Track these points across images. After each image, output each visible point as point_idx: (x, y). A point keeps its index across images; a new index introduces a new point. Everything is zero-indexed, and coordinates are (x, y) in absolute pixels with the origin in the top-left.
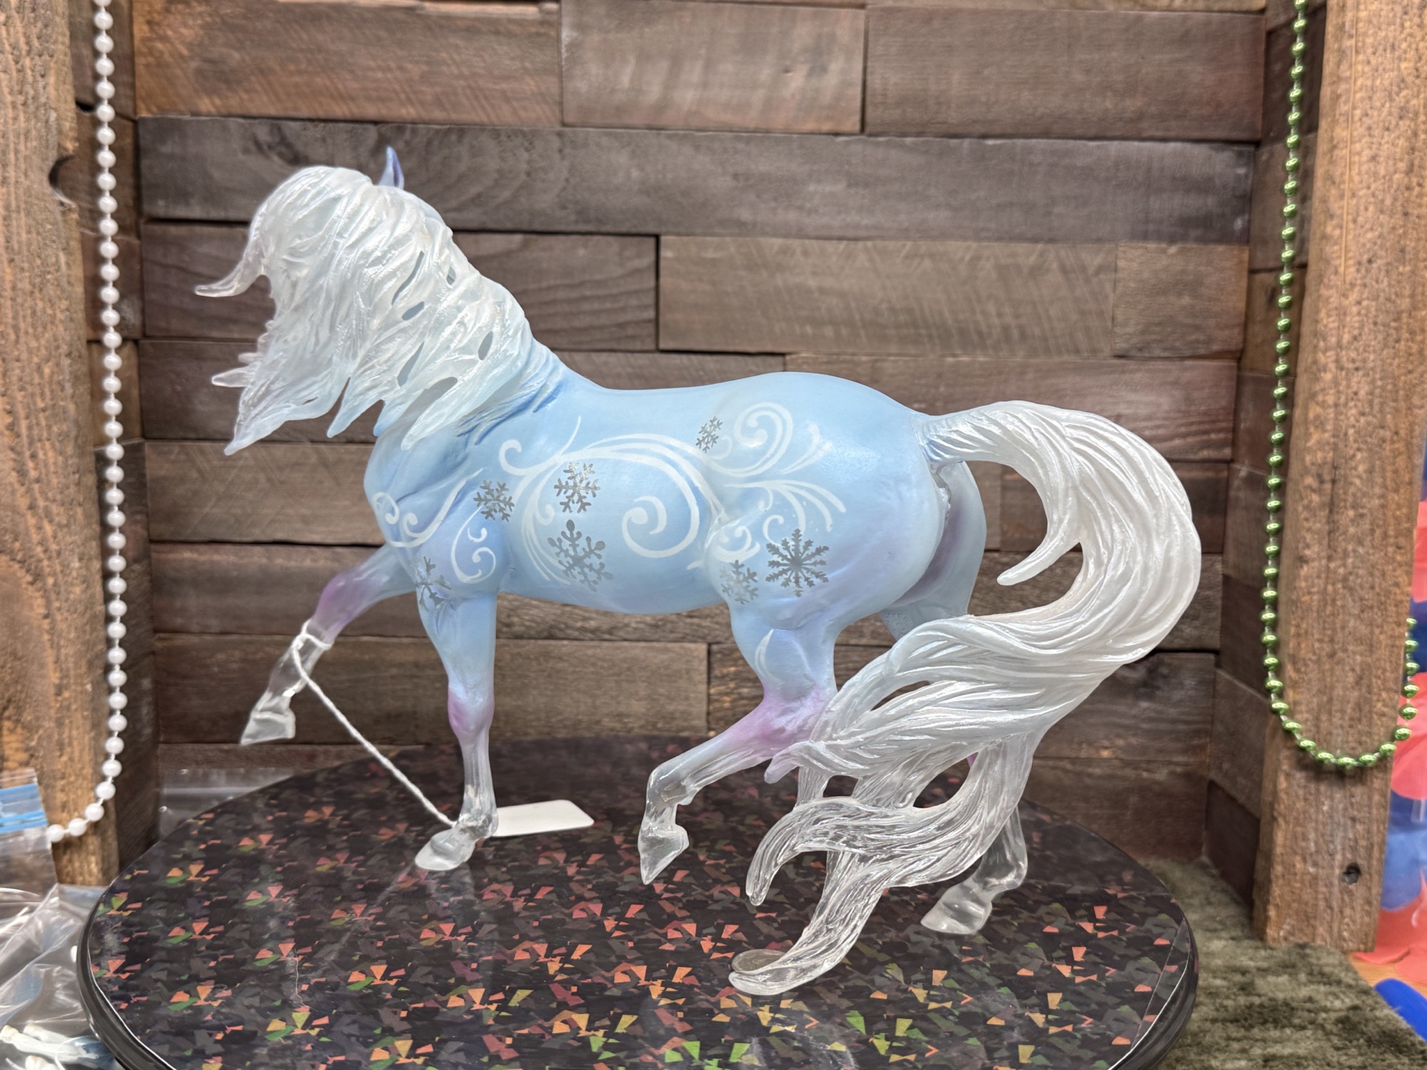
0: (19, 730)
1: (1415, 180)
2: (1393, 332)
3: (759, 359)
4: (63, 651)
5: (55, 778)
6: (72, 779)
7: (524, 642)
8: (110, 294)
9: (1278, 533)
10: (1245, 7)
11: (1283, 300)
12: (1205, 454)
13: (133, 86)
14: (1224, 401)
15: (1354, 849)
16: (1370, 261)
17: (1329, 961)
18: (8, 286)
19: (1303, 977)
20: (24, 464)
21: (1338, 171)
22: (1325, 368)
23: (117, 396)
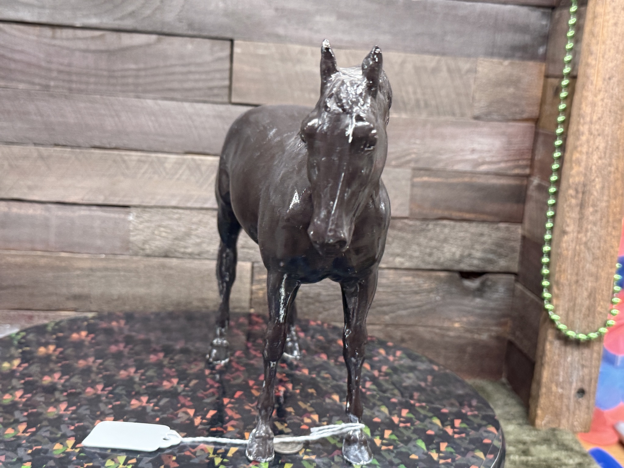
9: (553, 217)
11: (563, 94)
12: (517, 171)
14: (528, 144)
15: (582, 381)
17: (568, 438)
19: (554, 446)
21: (596, 30)
22: (583, 134)
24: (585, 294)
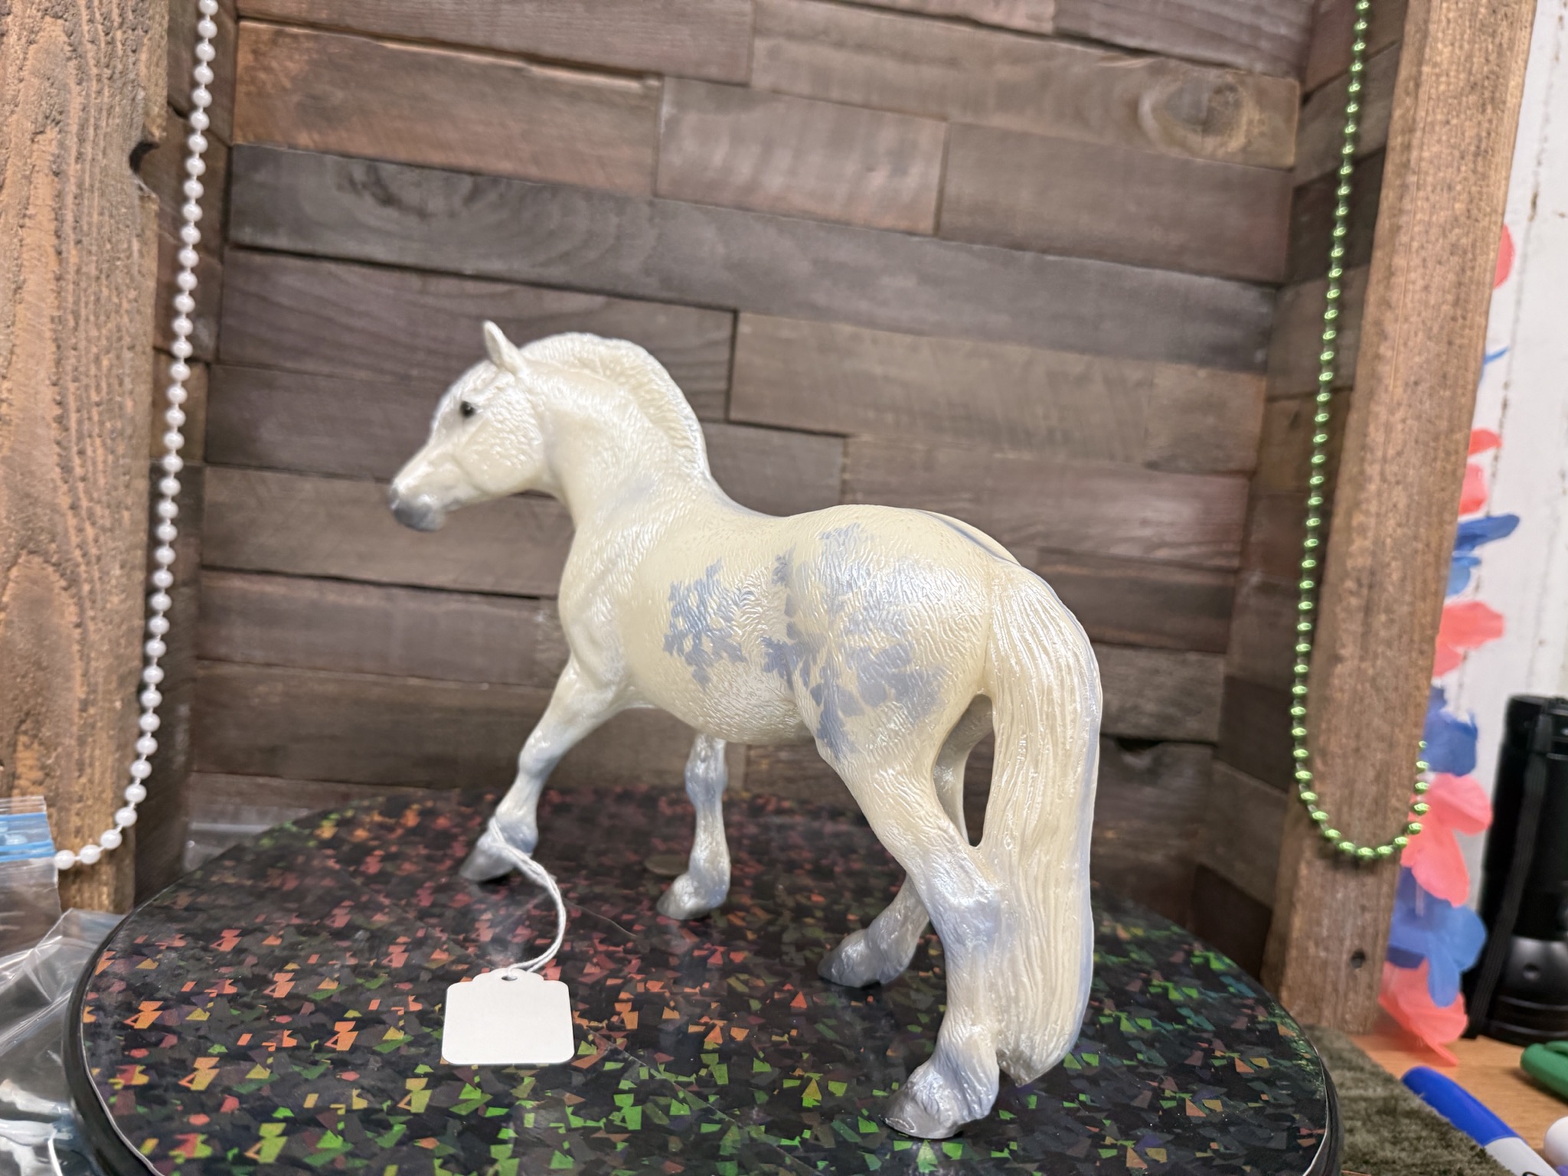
0: (36, 746)
1: (1459, 312)
2: (1432, 452)
3: (822, 438)
4: (93, 664)
5: (70, 800)
6: (90, 803)
9: (1310, 635)
10: (1277, 164)
11: (1321, 418)
12: (1217, 562)
13: (231, 112)
14: (1237, 515)
15: (1362, 936)
16: (1416, 383)
17: (1341, 1044)
18: (72, 269)
20: (69, 460)
21: (1395, 297)
22: (1370, 479)
23: (182, 407)
24: (1371, 774)
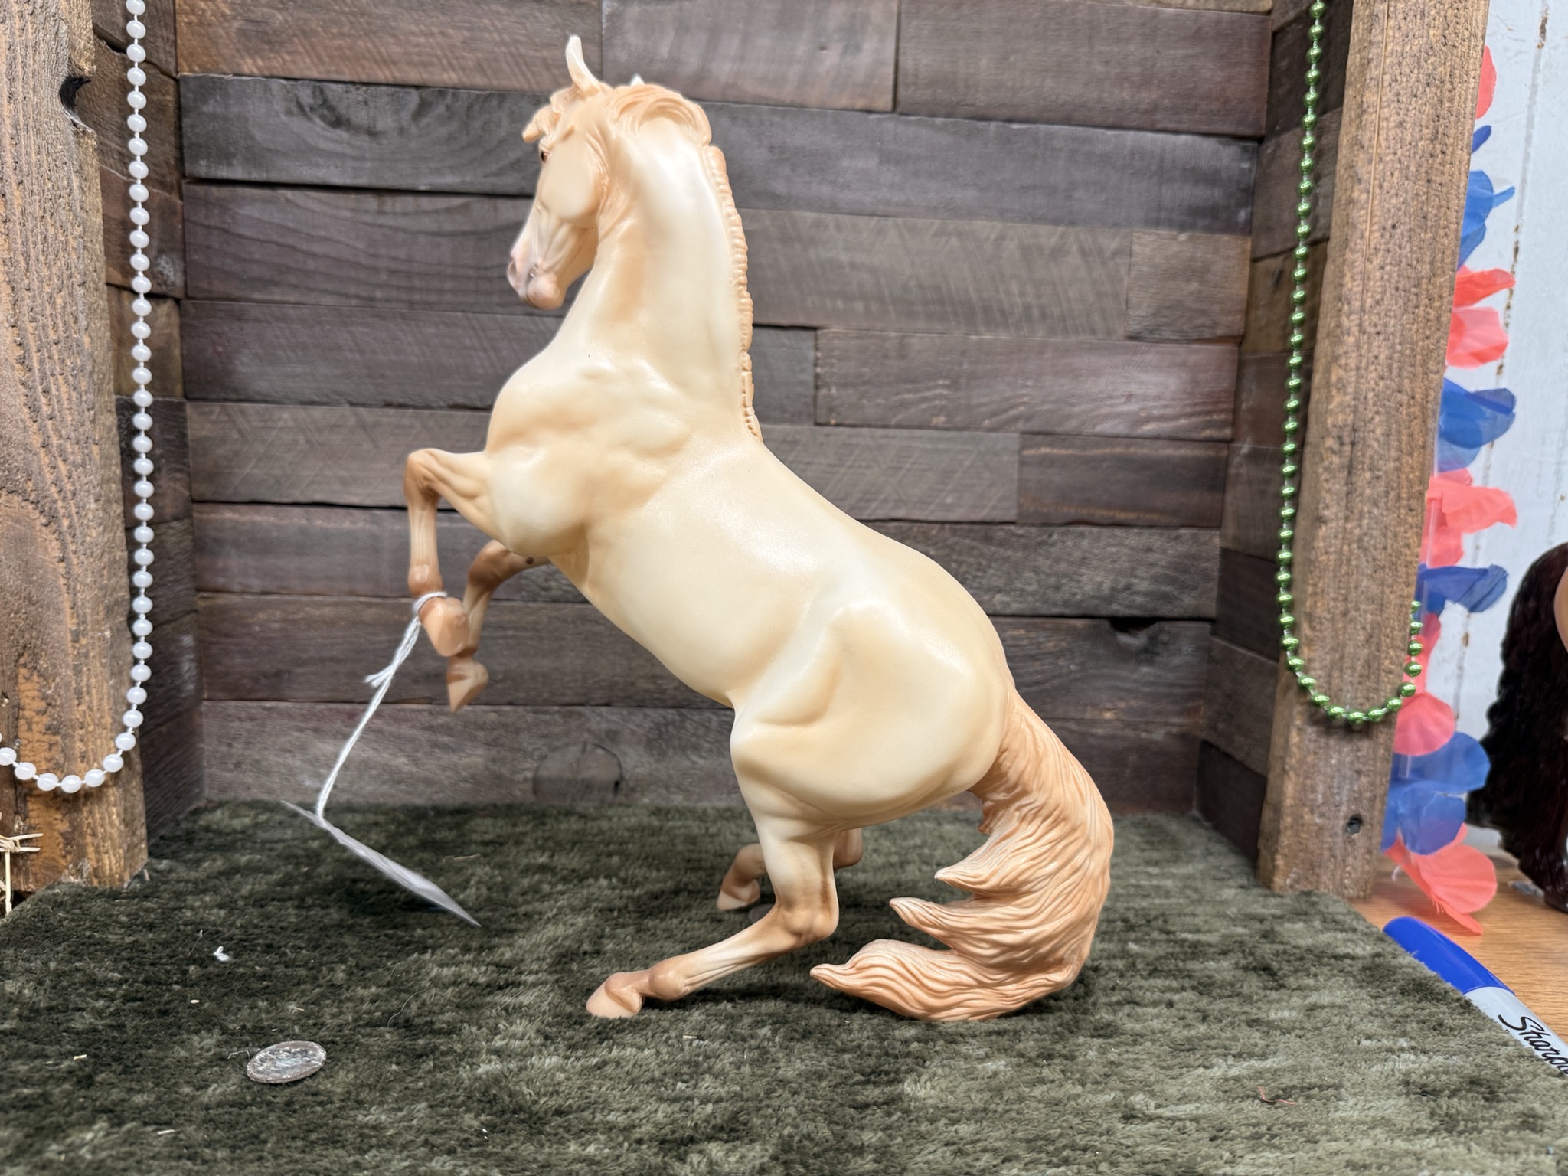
0: (35, 678)
1: (1438, 147)
2: (1413, 297)
3: (791, 333)
4: (80, 596)
5: (73, 727)
6: (91, 728)
7: (558, 606)
8: (139, 238)
9: (1294, 498)
10: (1252, 9)
11: (1299, 273)
12: (1208, 433)
13: (175, 44)
14: (1226, 383)
15: (1357, 800)
16: (1394, 227)
17: (1339, 908)
18: (17, 210)
19: (1317, 923)
20: (36, 400)
21: (1367, 136)
22: (1348, 332)
23: (146, 342)
24: (1361, 636)
